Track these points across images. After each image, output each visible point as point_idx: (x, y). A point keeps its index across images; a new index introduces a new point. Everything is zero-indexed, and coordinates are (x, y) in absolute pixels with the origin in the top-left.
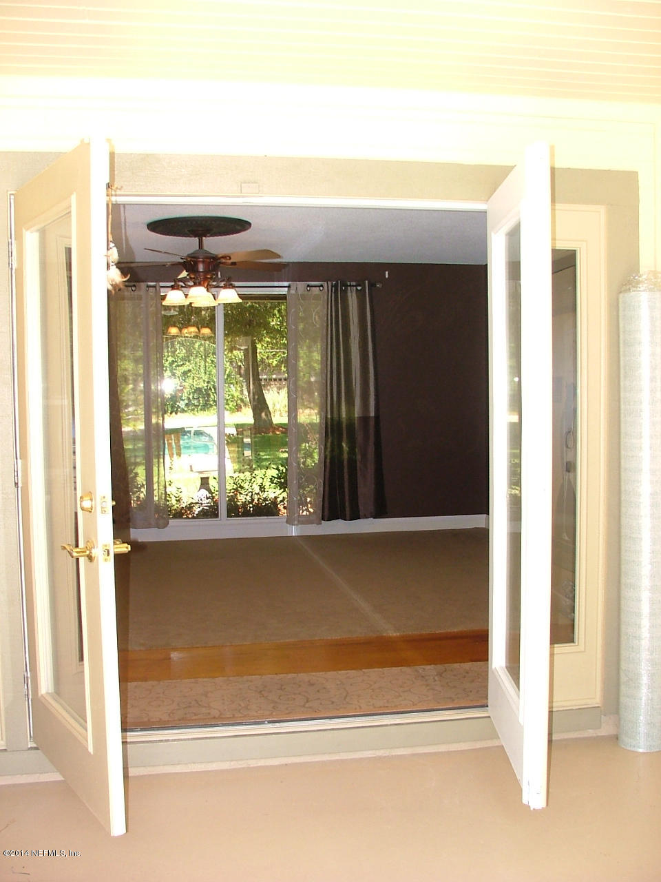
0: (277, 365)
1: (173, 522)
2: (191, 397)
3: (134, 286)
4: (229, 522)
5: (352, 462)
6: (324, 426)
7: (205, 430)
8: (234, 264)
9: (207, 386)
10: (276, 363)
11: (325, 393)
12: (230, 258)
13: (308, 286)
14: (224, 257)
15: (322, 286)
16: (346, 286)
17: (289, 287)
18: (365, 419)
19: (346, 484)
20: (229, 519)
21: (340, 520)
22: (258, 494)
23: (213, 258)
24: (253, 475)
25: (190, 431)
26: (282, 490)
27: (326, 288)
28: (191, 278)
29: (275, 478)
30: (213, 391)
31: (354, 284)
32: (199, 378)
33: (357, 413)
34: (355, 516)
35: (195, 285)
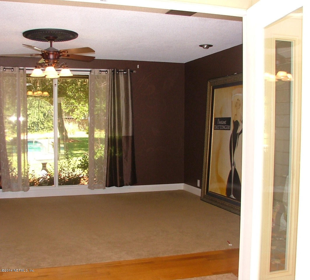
0: (68, 112)
1: (31, 188)
2: (30, 126)
3: (13, 69)
4: (60, 188)
5: (121, 158)
6: (107, 140)
7: (38, 140)
8: (68, 56)
9: (38, 121)
10: (68, 111)
11: (108, 124)
12: (67, 52)
13: (100, 71)
14: (64, 51)
15: (107, 71)
16: (119, 72)
17: (91, 71)
18: (127, 137)
19: (118, 169)
20: (59, 186)
21: (114, 186)
22: (72, 173)
23: (58, 52)
24: (70, 164)
25: (33, 141)
26: (83, 171)
27: (109, 72)
28: (46, 62)
29: (79, 165)
30: (40, 123)
31: (123, 70)
32: (34, 117)
33: (124, 134)
34: (122, 185)
35: (49, 65)
